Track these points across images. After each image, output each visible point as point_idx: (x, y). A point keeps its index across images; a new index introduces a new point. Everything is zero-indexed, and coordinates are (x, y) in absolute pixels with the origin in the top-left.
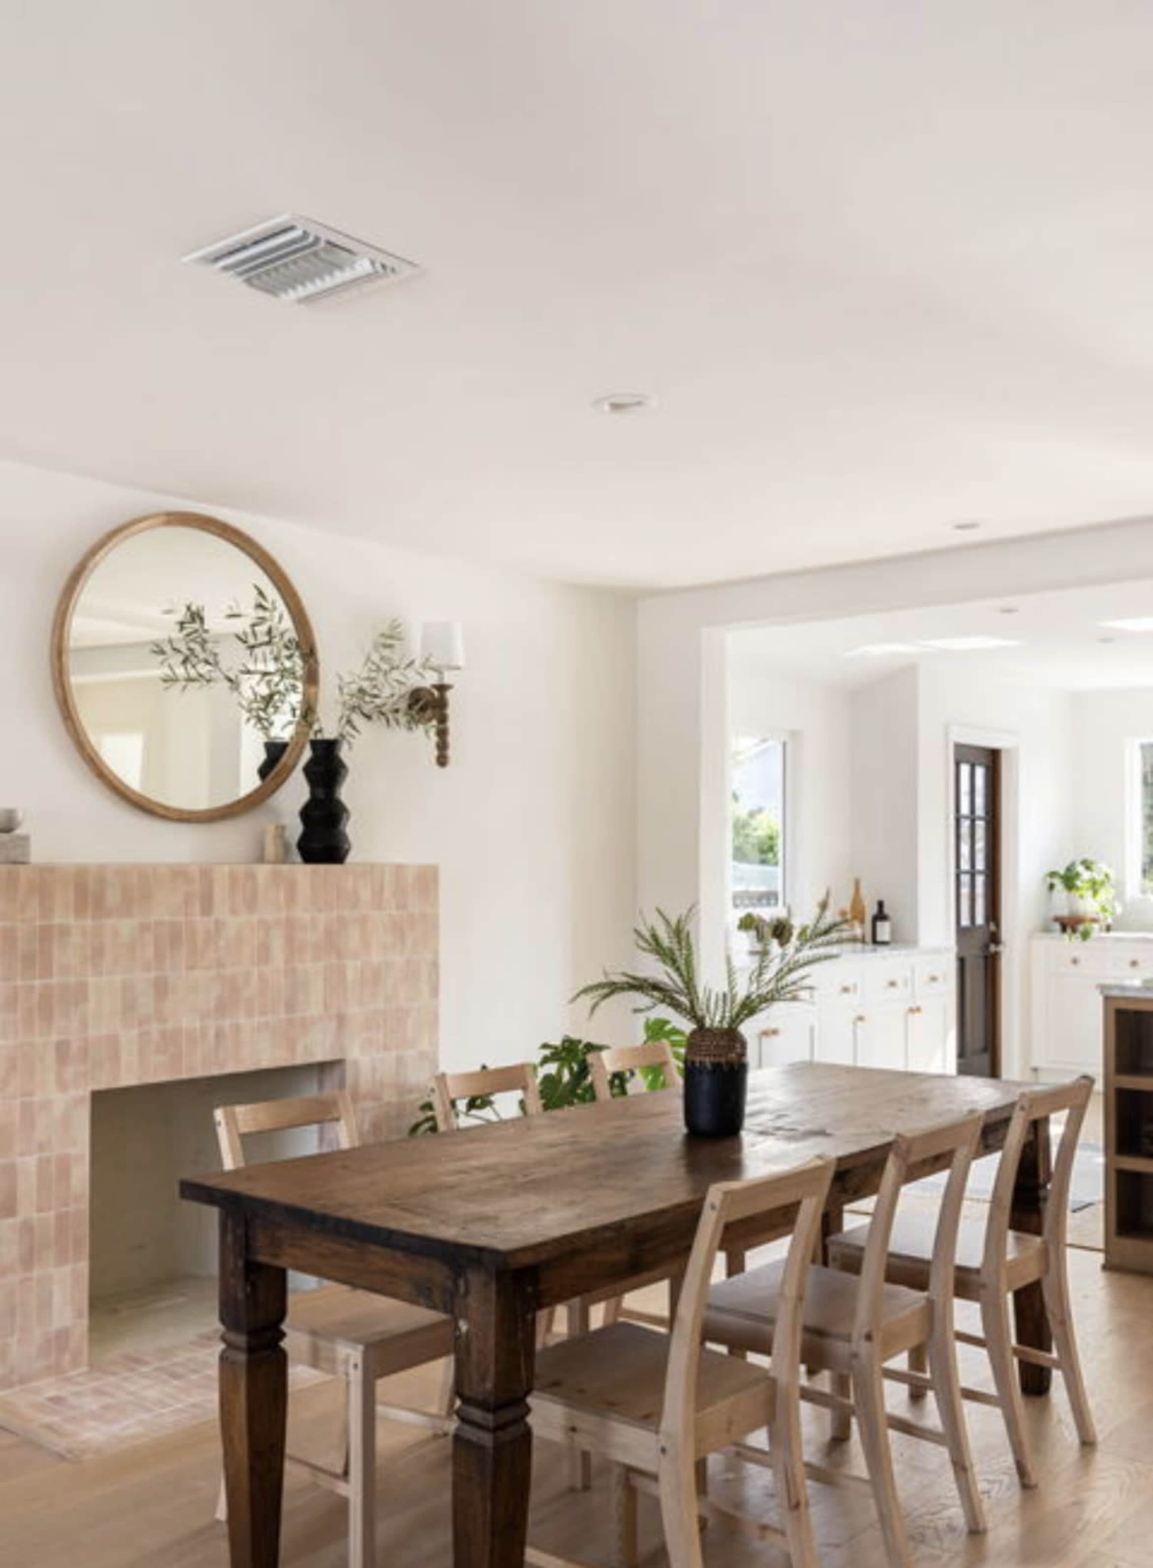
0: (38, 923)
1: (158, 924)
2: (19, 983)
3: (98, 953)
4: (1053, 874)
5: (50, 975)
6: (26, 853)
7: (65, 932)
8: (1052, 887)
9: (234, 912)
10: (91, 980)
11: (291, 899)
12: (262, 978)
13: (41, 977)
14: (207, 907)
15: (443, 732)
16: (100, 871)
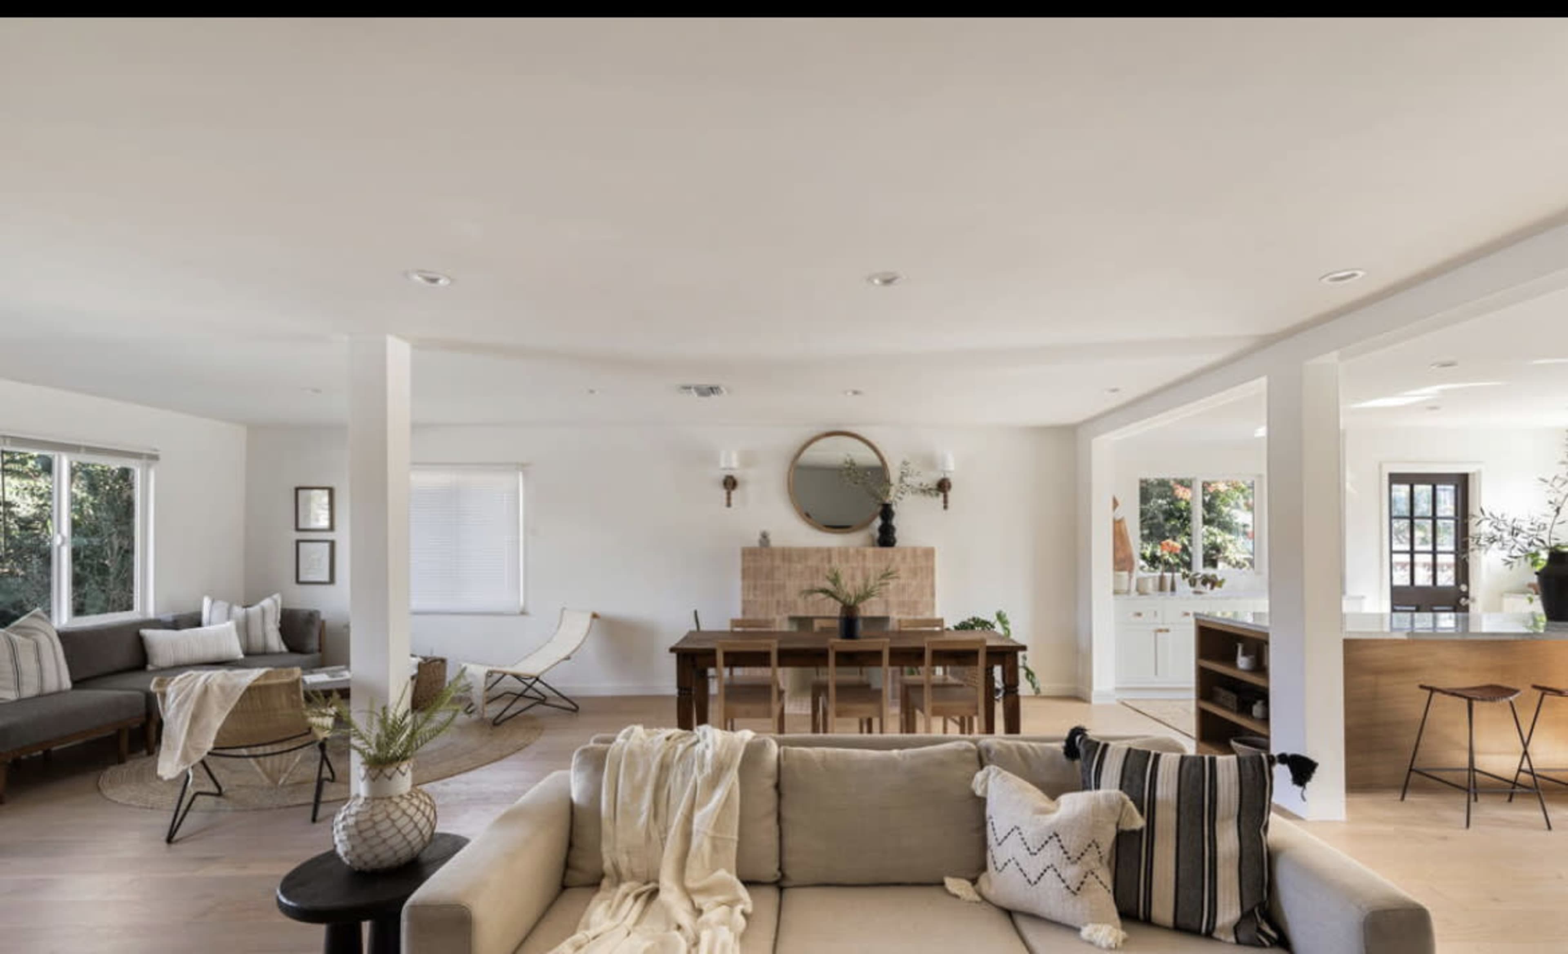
0: (770, 565)
2: (764, 582)
3: (789, 574)
5: (774, 581)
6: (769, 544)
7: (779, 567)
9: (840, 563)
10: (788, 583)
11: (864, 559)
13: (771, 581)
14: (829, 560)
15: (945, 497)
16: (790, 550)
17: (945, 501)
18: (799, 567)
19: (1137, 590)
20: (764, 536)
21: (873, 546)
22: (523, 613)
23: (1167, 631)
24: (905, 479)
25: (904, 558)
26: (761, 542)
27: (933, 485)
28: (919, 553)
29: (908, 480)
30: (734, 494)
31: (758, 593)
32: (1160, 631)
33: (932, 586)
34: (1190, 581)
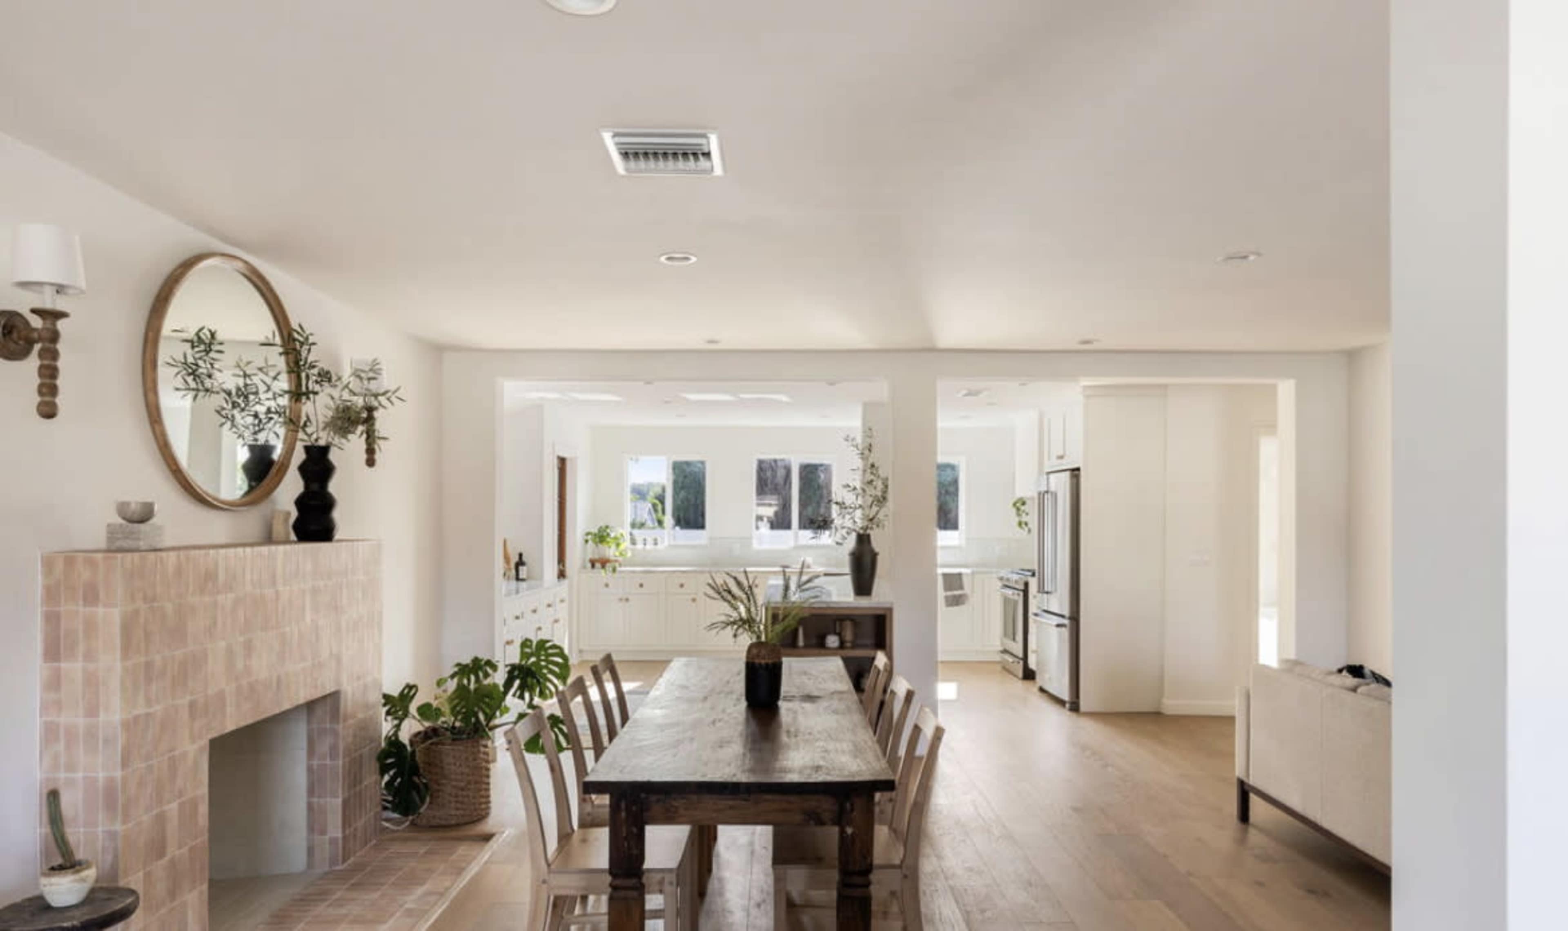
4: (588, 534)
5: (186, 645)
7: (194, 608)
8: (587, 541)
10: (209, 646)
13: (180, 647)
15: (371, 442)
17: (370, 451)
31: (155, 687)
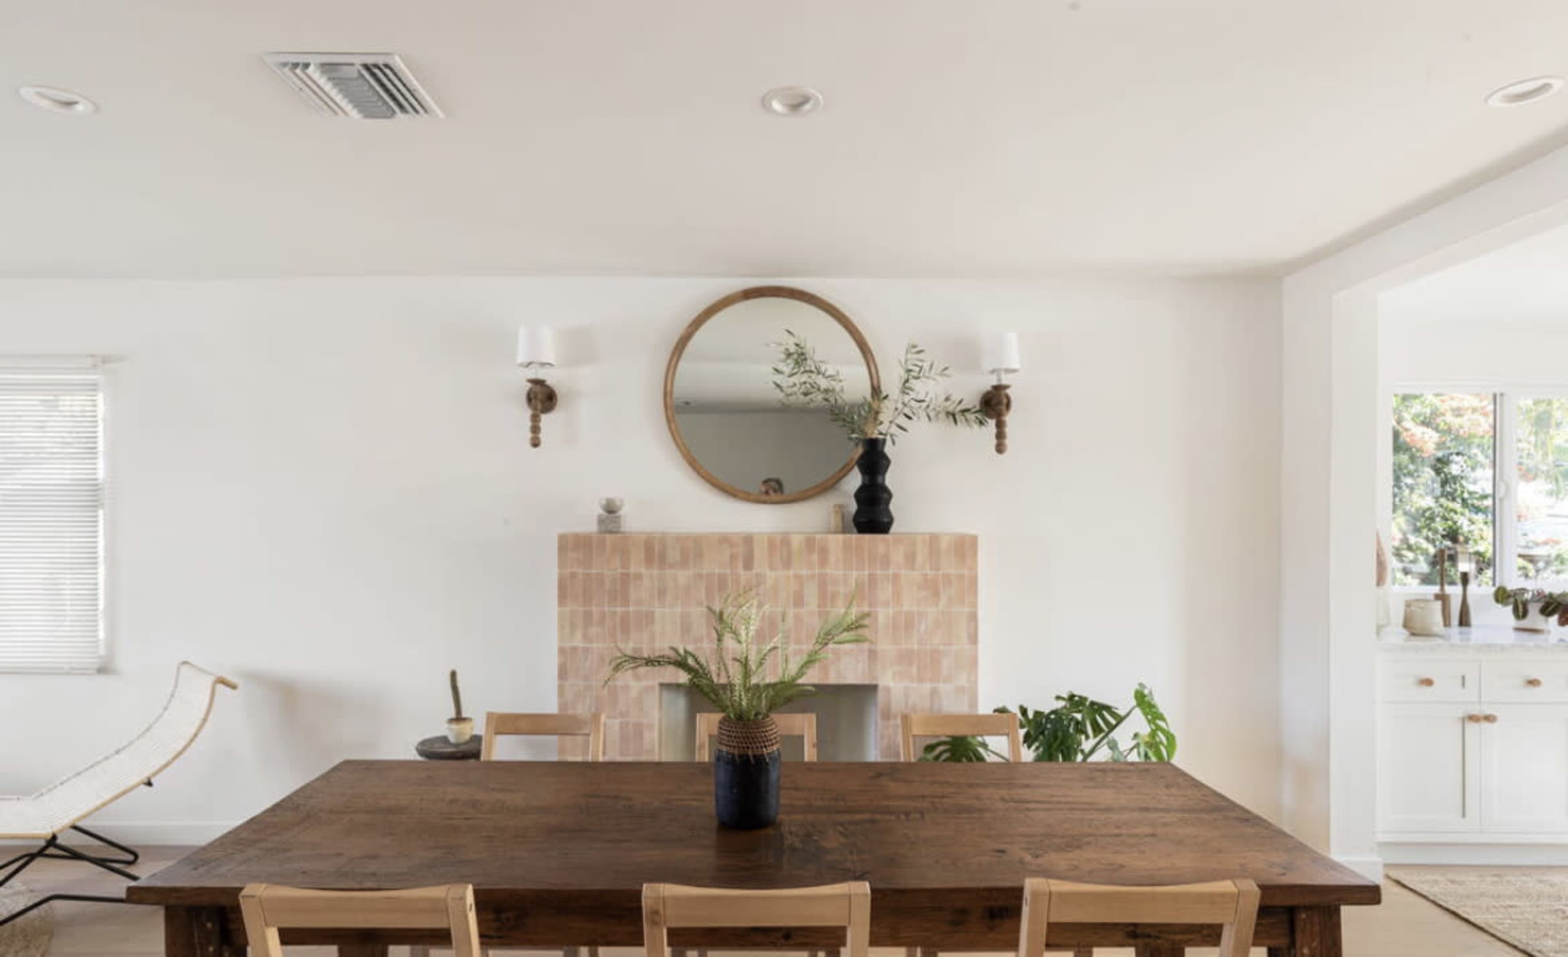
0: (619, 571)
1: (709, 575)
2: (606, 609)
3: (662, 593)
5: (628, 606)
6: (619, 527)
7: (639, 577)
9: (772, 568)
10: (658, 611)
11: (823, 561)
12: (798, 618)
13: (621, 606)
14: (748, 565)
15: (1000, 425)
16: (664, 538)
17: (1000, 435)
18: (683, 576)
19: (1407, 624)
20: (611, 509)
21: (844, 531)
22: (102, 670)
23: (1489, 719)
24: (913, 383)
25: (911, 559)
26: (601, 521)
27: (972, 400)
28: (944, 545)
29: (920, 387)
30: (546, 420)
31: (594, 630)
32: (1473, 718)
33: (973, 618)
34: (1516, 610)
